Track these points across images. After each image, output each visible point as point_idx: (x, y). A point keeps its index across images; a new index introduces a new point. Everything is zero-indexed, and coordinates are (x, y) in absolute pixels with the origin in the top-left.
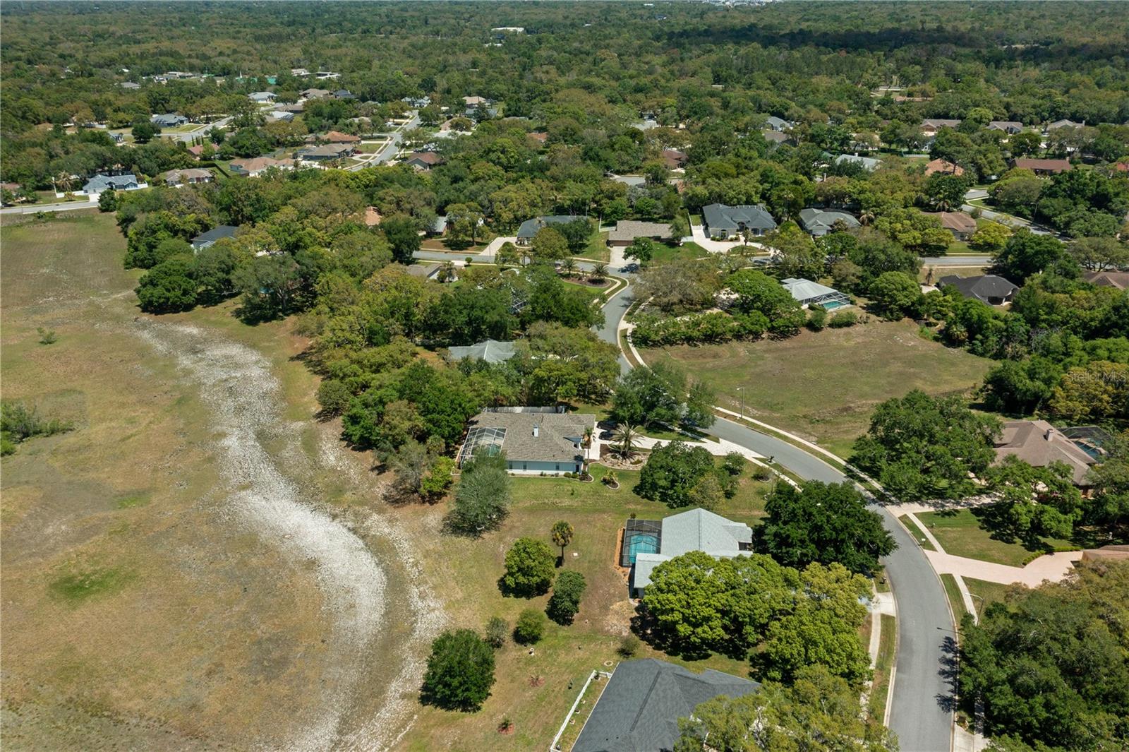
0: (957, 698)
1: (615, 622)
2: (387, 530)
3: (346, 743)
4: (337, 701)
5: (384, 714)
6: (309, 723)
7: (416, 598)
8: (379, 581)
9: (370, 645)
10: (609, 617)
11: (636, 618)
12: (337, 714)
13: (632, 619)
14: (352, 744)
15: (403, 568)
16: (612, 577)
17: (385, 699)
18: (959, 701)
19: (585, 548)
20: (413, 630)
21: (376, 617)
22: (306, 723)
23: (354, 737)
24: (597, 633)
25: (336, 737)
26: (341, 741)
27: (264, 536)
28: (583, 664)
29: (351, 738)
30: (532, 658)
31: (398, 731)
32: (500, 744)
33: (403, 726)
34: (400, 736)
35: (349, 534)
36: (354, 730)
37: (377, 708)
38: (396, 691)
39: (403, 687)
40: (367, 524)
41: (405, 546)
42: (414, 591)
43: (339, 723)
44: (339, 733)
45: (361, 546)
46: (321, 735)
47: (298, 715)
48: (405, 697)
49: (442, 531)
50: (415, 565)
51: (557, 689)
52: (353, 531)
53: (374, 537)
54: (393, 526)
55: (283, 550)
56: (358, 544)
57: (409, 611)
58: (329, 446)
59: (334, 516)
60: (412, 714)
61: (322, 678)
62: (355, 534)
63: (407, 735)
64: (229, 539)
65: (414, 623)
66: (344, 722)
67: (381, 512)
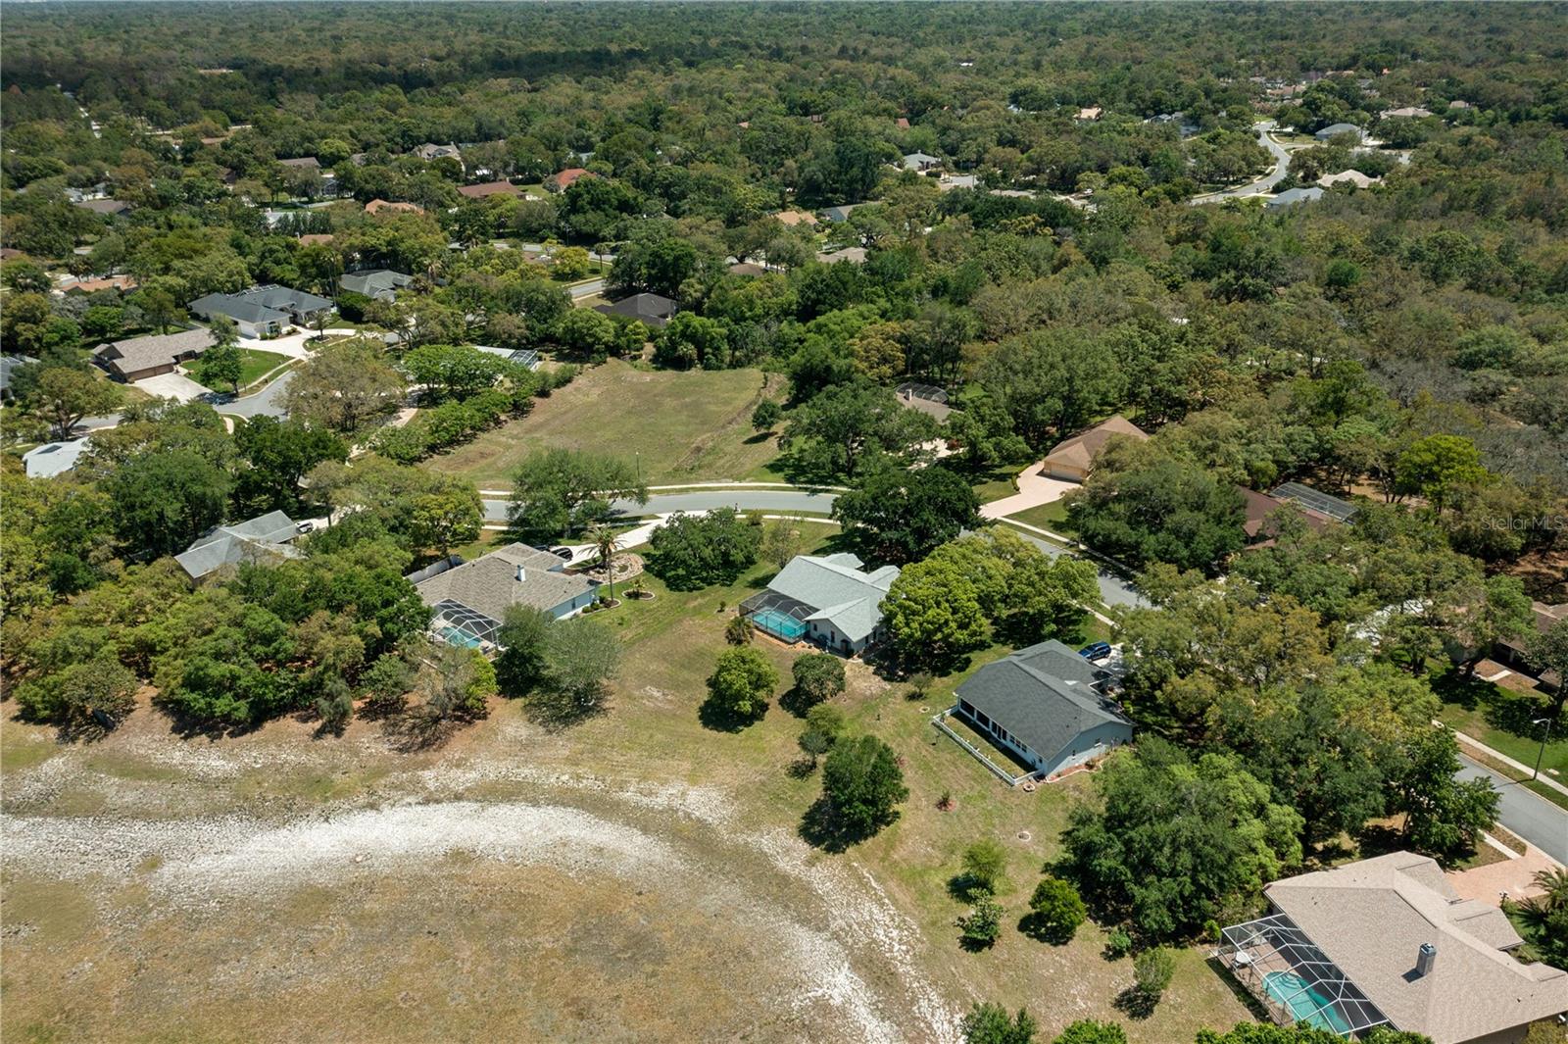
1: (867, 685)
2: (473, 775)
3: (842, 930)
4: (763, 916)
5: (824, 887)
6: (778, 949)
7: (646, 800)
8: (572, 816)
9: (688, 861)
10: (855, 685)
14: (851, 928)
15: (571, 790)
17: (798, 879)
20: (700, 821)
22: (778, 953)
23: (840, 922)
24: (870, 704)
25: (826, 935)
26: (834, 934)
27: (325, 880)
29: (837, 924)
31: (864, 885)
32: (963, 817)
33: (860, 879)
34: (874, 884)
35: (432, 807)
36: (826, 917)
37: (807, 888)
38: (794, 866)
39: (792, 859)
40: (431, 785)
41: (528, 772)
42: (629, 795)
43: (802, 925)
44: (819, 930)
45: (476, 806)
46: (808, 946)
47: (755, 953)
48: (810, 863)
49: (550, 732)
50: (579, 778)
51: (924, 753)
52: (427, 802)
53: (467, 789)
54: (472, 768)
55: (387, 871)
56: (468, 807)
57: (661, 812)
58: (178, 755)
59: (373, 806)
60: (847, 865)
61: (708, 914)
62: (438, 801)
63: (878, 879)
64: (273, 916)
65: (688, 816)
66: (804, 922)
67: (426, 765)
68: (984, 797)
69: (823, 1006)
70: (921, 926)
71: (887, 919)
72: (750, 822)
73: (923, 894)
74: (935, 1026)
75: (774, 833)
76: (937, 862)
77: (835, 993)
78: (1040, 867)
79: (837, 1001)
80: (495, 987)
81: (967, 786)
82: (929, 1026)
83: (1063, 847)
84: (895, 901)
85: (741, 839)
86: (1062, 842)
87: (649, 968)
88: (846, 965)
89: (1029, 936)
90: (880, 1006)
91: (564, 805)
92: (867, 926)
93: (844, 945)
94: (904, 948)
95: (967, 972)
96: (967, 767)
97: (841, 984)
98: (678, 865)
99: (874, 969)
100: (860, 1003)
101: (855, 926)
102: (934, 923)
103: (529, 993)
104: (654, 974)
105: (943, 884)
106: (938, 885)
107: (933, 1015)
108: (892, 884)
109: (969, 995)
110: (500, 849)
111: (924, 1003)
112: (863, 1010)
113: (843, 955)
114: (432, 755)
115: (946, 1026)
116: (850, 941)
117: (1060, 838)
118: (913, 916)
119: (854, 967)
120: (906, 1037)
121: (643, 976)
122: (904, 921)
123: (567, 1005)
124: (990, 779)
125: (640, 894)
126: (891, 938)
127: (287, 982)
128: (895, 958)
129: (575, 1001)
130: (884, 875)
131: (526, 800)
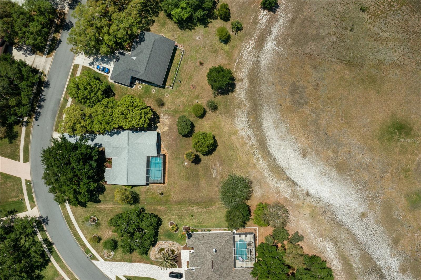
0: (43, 88)
1: (166, 121)
2: (279, 185)
3: (255, 57)
4: (265, 76)
5: (246, 71)
6: (271, 64)
7: (252, 136)
8: (271, 147)
9: (262, 106)
10: (169, 123)
11: (157, 123)
12: (262, 70)
13: (159, 122)
14: (253, 56)
15: (263, 157)
16: (169, 147)
17: (248, 78)
18: (42, 86)
19: (182, 168)
20: (248, 117)
21: (265, 123)
22: (272, 64)
23: (253, 60)
24: (173, 113)
25: (259, 59)
26: (257, 58)
27: (334, 173)
28: (177, 96)
29: (254, 60)
30: (197, 99)
31: (239, 63)
32: (202, 56)
33: (238, 66)
34: (237, 61)
35: (296, 180)
36: (254, 63)
37: (249, 74)
38: (245, 83)
39: (243, 85)
40: (290, 190)
41: (266, 173)
42: (254, 141)
43: (260, 66)
44: (259, 62)
45: (287, 171)
46: (265, 60)
47: (276, 68)
48: (241, 80)
49: (251, 183)
50: (258, 159)
51: (185, 82)
52: (295, 184)
53: (283, 180)
54: (277, 188)
55: (321, 163)
56: (289, 173)
57: (252, 128)
58: (335, 264)
59: (308, 194)
60: (236, 71)
61: (274, 86)
62: (293, 181)
63: (235, 61)
64: (351, 170)
65: (248, 121)
66: (259, 67)
67: (286, 200)
68: (192, 56)
69: (278, 44)
70: (242, 42)
71: (245, 51)
72: (240, 105)
73: (233, 47)
74: (265, 21)
75: (238, 97)
76: (222, 51)
77: (273, 44)
78: (207, 28)
79: (275, 42)
80: (326, 107)
81: (191, 63)
82: (266, 21)
83: (196, 28)
84: (239, 53)
85: (246, 102)
86: (194, 29)
87: (297, 84)
88: (264, 49)
89: (230, 17)
90: (269, 34)
91: (269, 152)
92: (250, 53)
93: (259, 54)
94: (250, 41)
95: (248, 24)
96: (183, 67)
97: (270, 45)
98: (266, 107)
99: (261, 43)
100: (271, 38)
101: (252, 55)
102: (240, 40)
103: (321, 100)
104: (298, 81)
105: (228, 45)
106: (229, 46)
107: (263, 23)
108: (234, 57)
109: (253, 20)
110: (295, 149)
111: (261, 27)
112: (273, 36)
113: (262, 52)
114: (282, 201)
115: (264, 19)
116: (257, 53)
117: (193, 30)
118: (240, 46)
119: (264, 47)
120: (272, 24)
121: (300, 82)
122: (243, 46)
123: (318, 90)
124: (184, 58)
125: (281, 105)
126: (250, 46)
127: (359, 146)
128: (254, 41)
129: (316, 89)
130: (233, 61)
131: (275, 163)
